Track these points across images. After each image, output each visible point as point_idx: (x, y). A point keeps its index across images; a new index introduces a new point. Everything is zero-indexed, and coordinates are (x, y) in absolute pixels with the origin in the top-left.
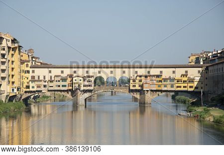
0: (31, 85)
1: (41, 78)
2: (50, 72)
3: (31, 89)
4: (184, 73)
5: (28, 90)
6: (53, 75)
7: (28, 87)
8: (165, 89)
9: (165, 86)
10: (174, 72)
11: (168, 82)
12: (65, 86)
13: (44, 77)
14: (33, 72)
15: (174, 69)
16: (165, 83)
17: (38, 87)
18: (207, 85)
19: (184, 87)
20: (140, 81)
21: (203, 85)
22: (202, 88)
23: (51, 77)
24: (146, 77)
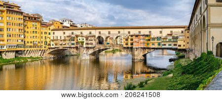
0: (52, 43)
1: (59, 38)
2: (64, 33)
3: (52, 46)
4: (169, 33)
5: (49, 47)
6: (66, 35)
7: (50, 45)
8: (153, 46)
9: (153, 44)
10: (161, 32)
11: (156, 41)
12: (74, 44)
13: (61, 37)
14: (54, 33)
15: (161, 30)
16: (153, 41)
17: (56, 44)
18: (188, 43)
19: (169, 45)
20: (132, 40)
21: (185, 44)
22: (184, 46)
23: (65, 37)
24: (137, 36)
